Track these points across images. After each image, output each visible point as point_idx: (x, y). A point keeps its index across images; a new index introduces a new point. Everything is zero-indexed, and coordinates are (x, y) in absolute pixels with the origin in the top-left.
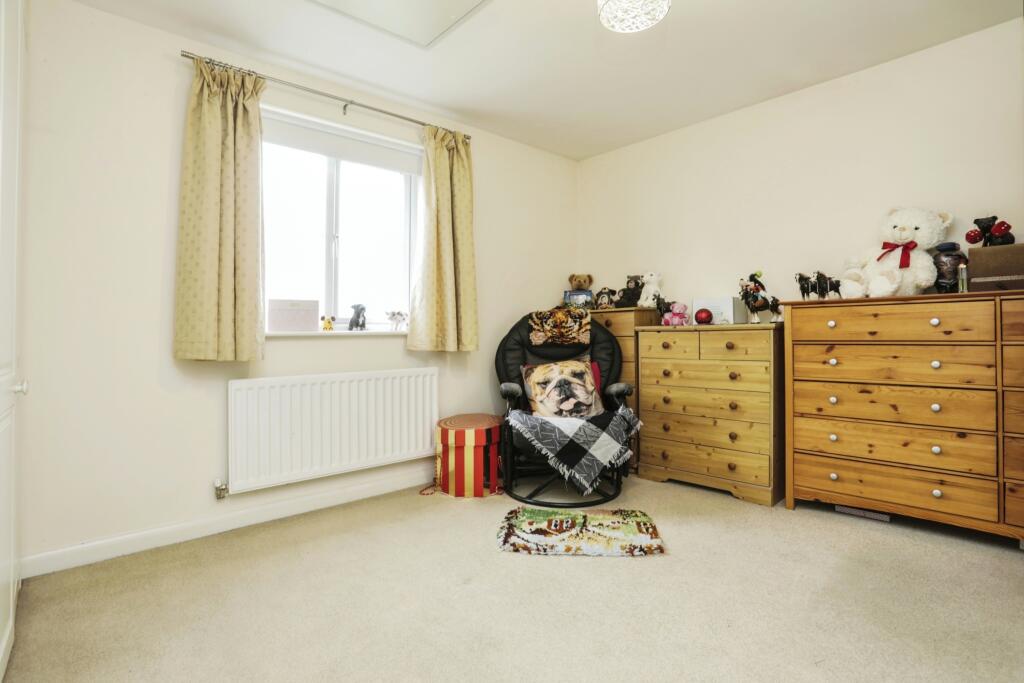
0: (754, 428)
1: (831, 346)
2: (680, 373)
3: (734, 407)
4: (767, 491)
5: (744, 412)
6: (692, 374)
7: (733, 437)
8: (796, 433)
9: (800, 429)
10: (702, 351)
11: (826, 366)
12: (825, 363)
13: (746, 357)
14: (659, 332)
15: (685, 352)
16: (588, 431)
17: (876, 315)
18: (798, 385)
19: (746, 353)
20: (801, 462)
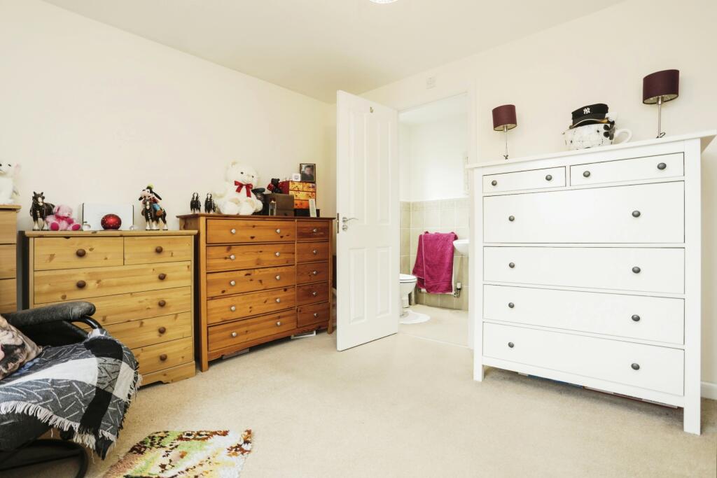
0: (178, 318)
1: (229, 246)
2: (98, 282)
3: (162, 305)
4: (192, 365)
5: (170, 306)
6: (114, 281)
7: (162, 331)
8: (209, 313)
9: (212, 309)
10: (126, 257)
11: (228, 261)
12: (226, 258)
13: (172, 259)
14: (68, 238)
15: (106, 259)
16: (109, 368)
17: (254, 226)
18: (211, 277)
19: (172, 256)
20: (214, 332)
